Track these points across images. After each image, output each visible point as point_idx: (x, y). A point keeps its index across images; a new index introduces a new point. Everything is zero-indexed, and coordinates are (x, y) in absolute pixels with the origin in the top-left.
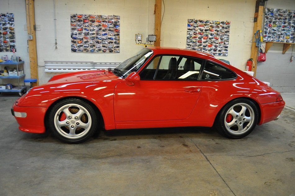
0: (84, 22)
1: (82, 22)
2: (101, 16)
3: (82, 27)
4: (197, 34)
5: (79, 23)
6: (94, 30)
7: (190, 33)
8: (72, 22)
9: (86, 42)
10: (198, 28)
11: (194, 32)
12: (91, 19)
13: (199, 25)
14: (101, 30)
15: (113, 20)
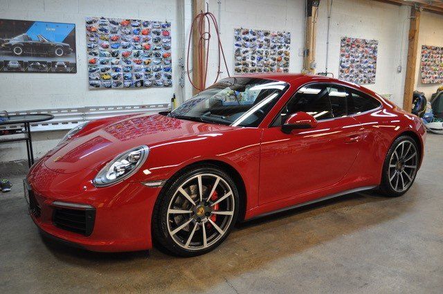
1: (350, 47)
3: (349, 53)
5: (347, 48)
6: (358, 57)
8: (342, 46)
9: (352, 71)
12: (357, 44)
15: (373, 46)
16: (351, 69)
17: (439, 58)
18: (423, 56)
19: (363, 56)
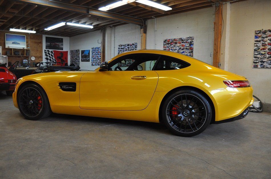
0: (171, 44)
1: (170, 45)
2: (181, 39)
3: (170, 48)
4: (266, 45)
5: (168, 45)
7: (258, 45)
8: (164, 45)
10: (267, 39)
11: (263, 44)
12: (175, 42)
13: (268, 35)
14: (181, 49)
15: (189, 41)
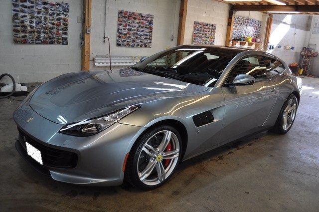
1: (127, 19)
2: (141, 14)
3: (126, 23)
5: (124, 19)
6: (135, 26)
8: (119, 17)
9: (129, 37)
12: (133, 16)
15: (149, 19)
16: (128, 36)
17: (210, 33)
18: (195, 29)
19: (140, 26)
